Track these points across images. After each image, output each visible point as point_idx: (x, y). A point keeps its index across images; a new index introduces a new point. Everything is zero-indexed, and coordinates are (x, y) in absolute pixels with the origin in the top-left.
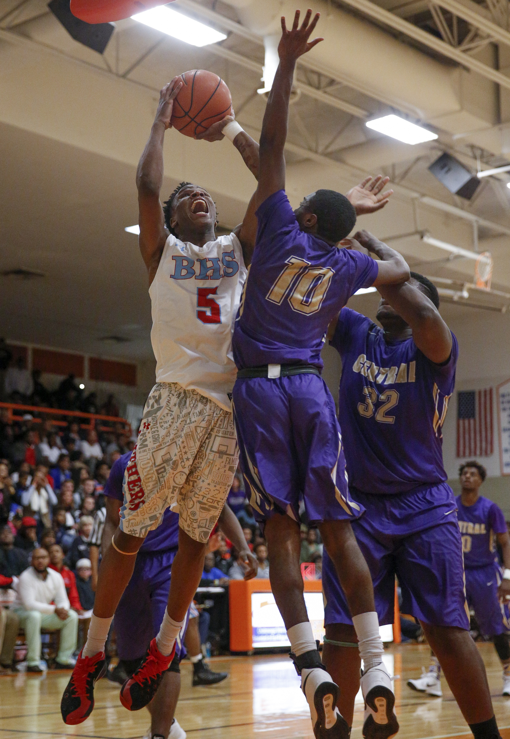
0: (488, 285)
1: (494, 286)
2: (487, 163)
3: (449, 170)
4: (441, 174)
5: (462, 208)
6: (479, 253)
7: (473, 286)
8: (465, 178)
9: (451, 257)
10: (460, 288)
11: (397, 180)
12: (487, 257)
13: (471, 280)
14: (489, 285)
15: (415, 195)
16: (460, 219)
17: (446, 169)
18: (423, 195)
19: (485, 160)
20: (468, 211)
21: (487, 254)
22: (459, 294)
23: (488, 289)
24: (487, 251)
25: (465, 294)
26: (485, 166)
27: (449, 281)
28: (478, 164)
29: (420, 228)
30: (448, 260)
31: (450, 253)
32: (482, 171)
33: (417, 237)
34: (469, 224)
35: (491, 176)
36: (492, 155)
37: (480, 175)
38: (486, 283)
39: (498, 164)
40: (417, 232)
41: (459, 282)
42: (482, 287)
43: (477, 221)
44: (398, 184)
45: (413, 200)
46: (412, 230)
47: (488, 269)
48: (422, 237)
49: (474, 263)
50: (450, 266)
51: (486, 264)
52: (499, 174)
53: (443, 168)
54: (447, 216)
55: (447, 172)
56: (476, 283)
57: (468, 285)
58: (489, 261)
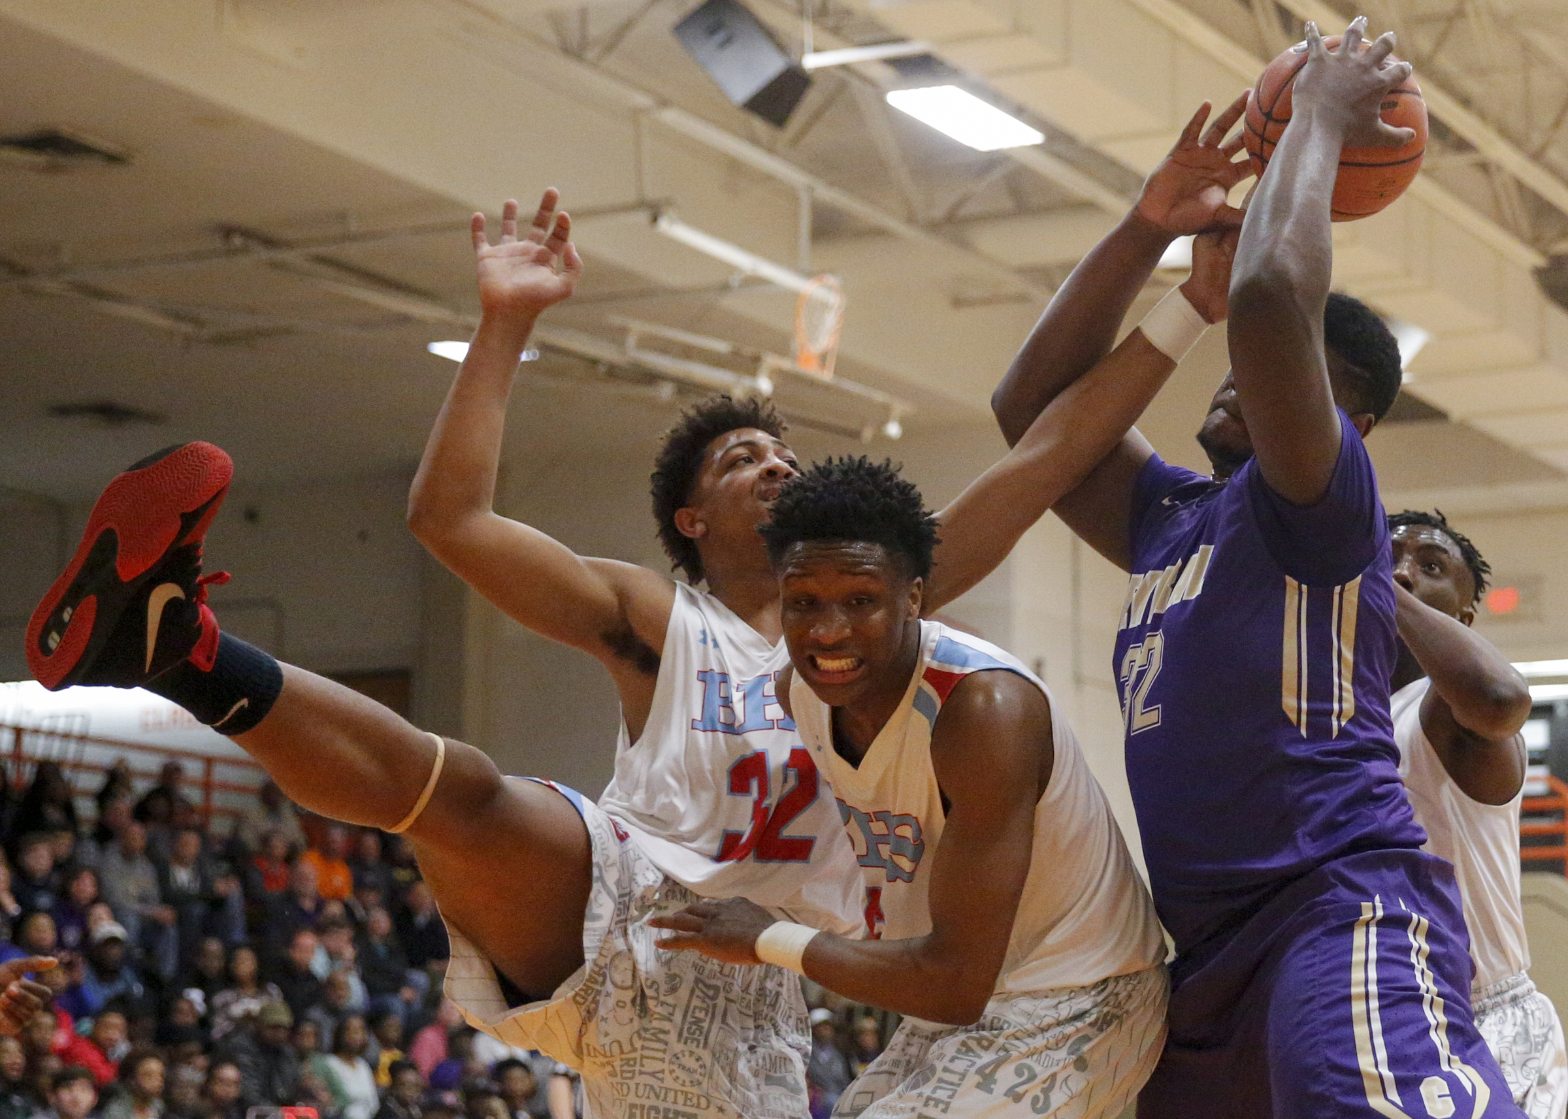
0: (827, 363)
1: (844, 367)
2: (836, 31)
3: (728, 41)
4: (707, 49)
5: (771, 150)
6: (809, 274)
7: (786, 364)
8: (770, 66)
9: (735, 281)
10: (750, 365)
11: (591, 55)
12: (830, 288)
13: (783, 346)
14: (831, 363)
15: (641, 100)
16: (768, 178)
17: (720, 36)
18: (664, 103)
19: (831, 22)
20: (786, 158)
21: (831, 280)
22: (747, 382)
23: (826, 376)
24: (832, 271)
25: (765, 385)
26: (825, 38)
27: (721, 347)
28: (808, 32)
29: (651, 194)
30: (725, 288)
31: (731, 268)
32: (817, 50)
33: (642, 217)
34: (790, 194)
35: (845, 67)
36: (848, 12)
37: (811, 62)
38: (823, 358)
39: (868, 37)
40: (642, 204)
41: (748, 351)
42: (813, 371)
43: (810, 189)
44: (594, 66)
45: (636, 113)
46: (630, 197)
47: (831, 321)
48: (655, 219)
49: (793, 298)
50: (731, 303)
51: (824, 306)
52: (864, 63)
53: (713, 31)
54: (735, 167)
55: (724, 44)
56: (795, 358)
57: (771, 361)
58: (834, 299)
